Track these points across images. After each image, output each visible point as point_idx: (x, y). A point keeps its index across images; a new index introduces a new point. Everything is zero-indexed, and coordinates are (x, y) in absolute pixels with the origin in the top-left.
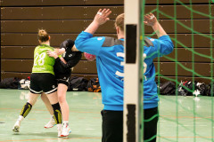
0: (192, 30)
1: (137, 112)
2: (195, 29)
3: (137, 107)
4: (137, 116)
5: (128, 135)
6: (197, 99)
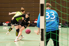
5: (41, 38)
6: (60, 28)
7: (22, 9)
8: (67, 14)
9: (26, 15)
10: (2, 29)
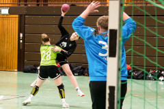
0: (156, 34)
1: (116, 92)
2: (158, 34)
3: (116, 89)
4: (116, 95)
5: (109, 107)
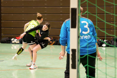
5: (72, 65)
6: (104, 48)
7: (39, 15)
8: (114, 25)
9: (44, 26)
10: (11, 48)
